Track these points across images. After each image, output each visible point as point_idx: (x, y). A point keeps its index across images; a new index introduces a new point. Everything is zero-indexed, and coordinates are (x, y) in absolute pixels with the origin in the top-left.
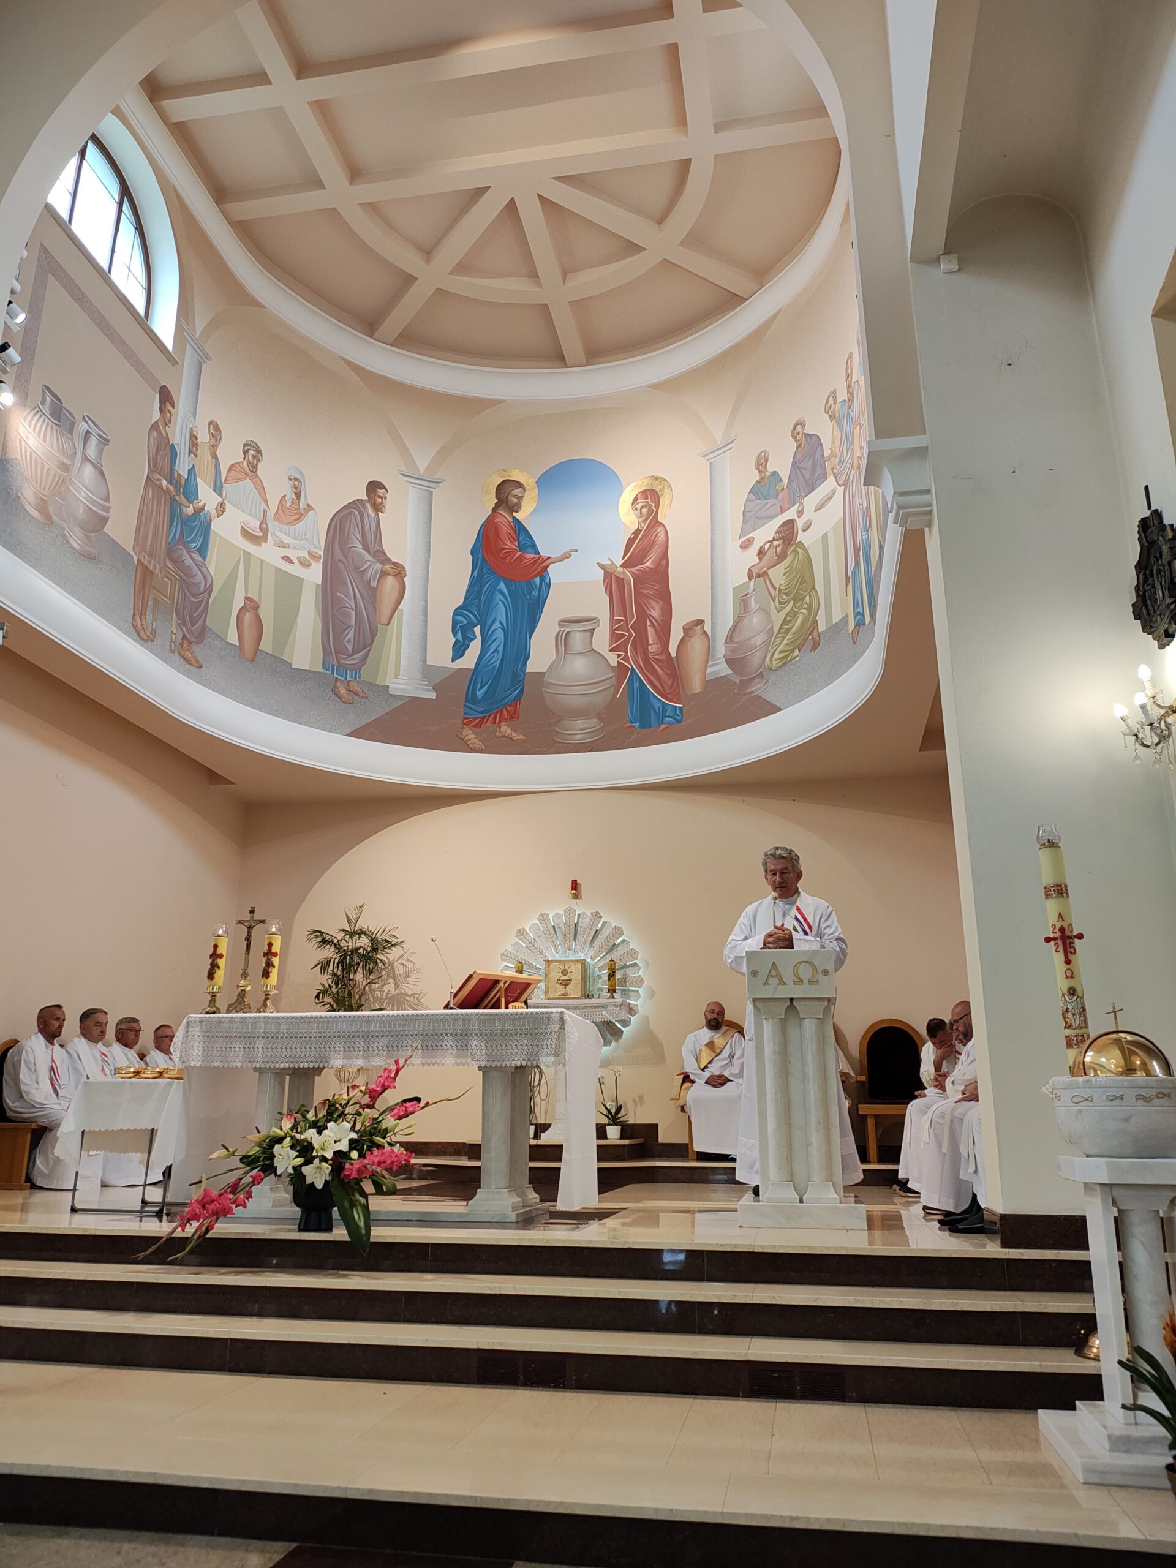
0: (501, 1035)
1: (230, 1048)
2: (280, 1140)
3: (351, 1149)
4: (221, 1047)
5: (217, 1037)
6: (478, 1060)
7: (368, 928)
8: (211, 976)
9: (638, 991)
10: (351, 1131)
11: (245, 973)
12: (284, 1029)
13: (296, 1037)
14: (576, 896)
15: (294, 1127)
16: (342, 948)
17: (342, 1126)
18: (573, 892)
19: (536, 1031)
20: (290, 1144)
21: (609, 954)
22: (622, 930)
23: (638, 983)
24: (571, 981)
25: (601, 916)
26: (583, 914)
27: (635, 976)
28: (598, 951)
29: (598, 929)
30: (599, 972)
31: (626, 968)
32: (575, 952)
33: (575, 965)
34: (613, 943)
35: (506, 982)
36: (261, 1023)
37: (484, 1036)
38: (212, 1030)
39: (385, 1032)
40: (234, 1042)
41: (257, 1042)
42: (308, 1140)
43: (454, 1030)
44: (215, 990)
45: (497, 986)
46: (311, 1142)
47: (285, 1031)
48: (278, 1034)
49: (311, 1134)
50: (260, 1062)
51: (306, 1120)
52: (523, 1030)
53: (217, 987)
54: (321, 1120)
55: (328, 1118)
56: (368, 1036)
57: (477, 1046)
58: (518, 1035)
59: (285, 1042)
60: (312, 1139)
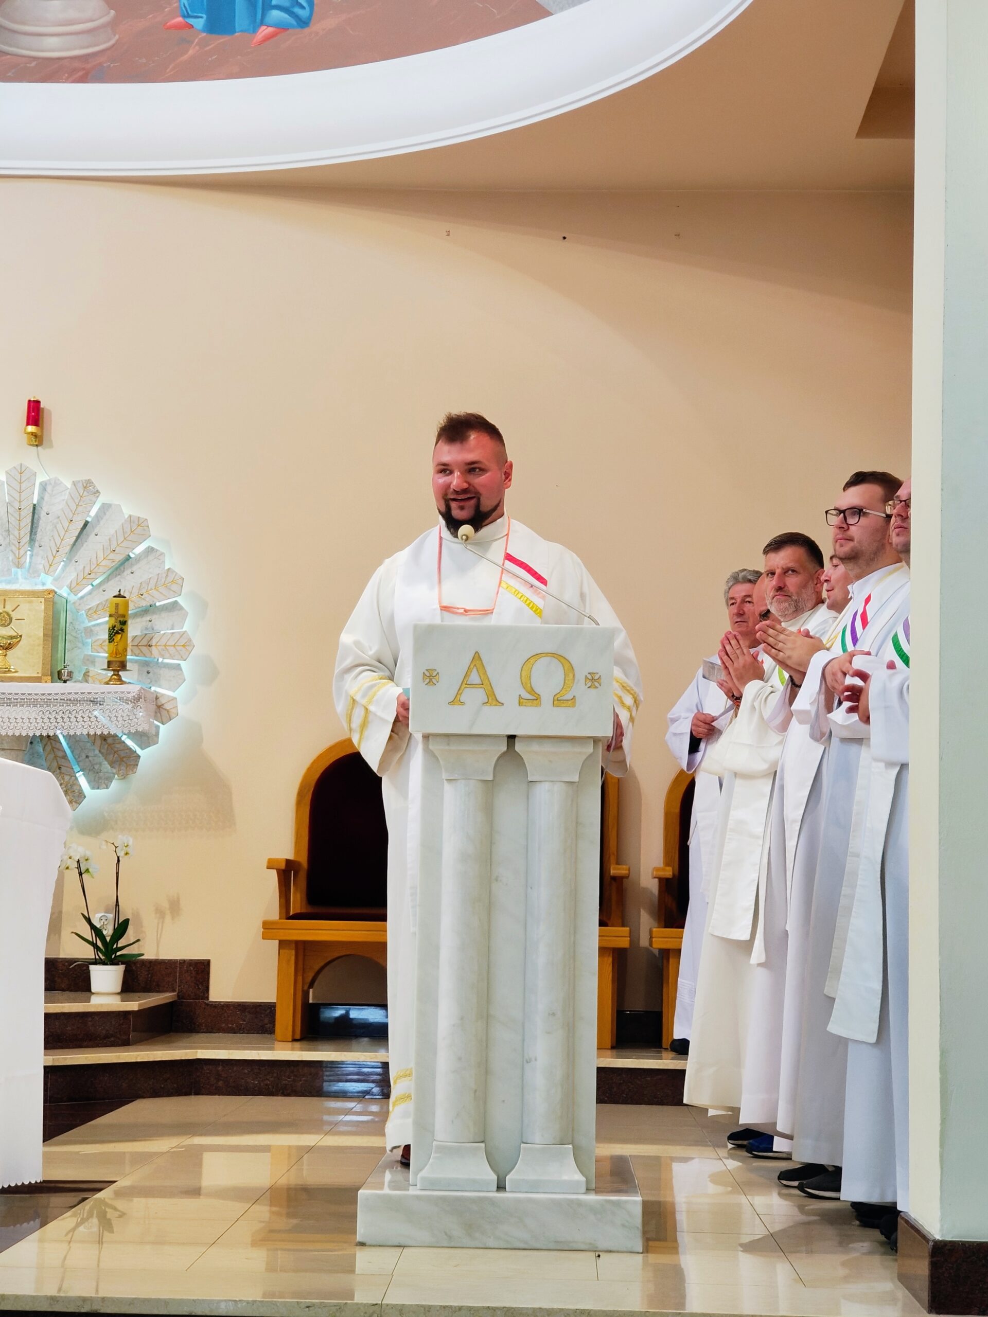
14: (38, 440)
18: (31, 429)
21: (113, 580)
22: (148, 526)
23: (179, 648)
24: (20, 641)
25: (97, 491)
26: (53, 484)
27: (173, 633)
28: (86, 573)
29: (89, 519)
30: (87, 621)
31: (154, 613)
32: (31, 571)
33: (30, 602)
34: (124, 556)
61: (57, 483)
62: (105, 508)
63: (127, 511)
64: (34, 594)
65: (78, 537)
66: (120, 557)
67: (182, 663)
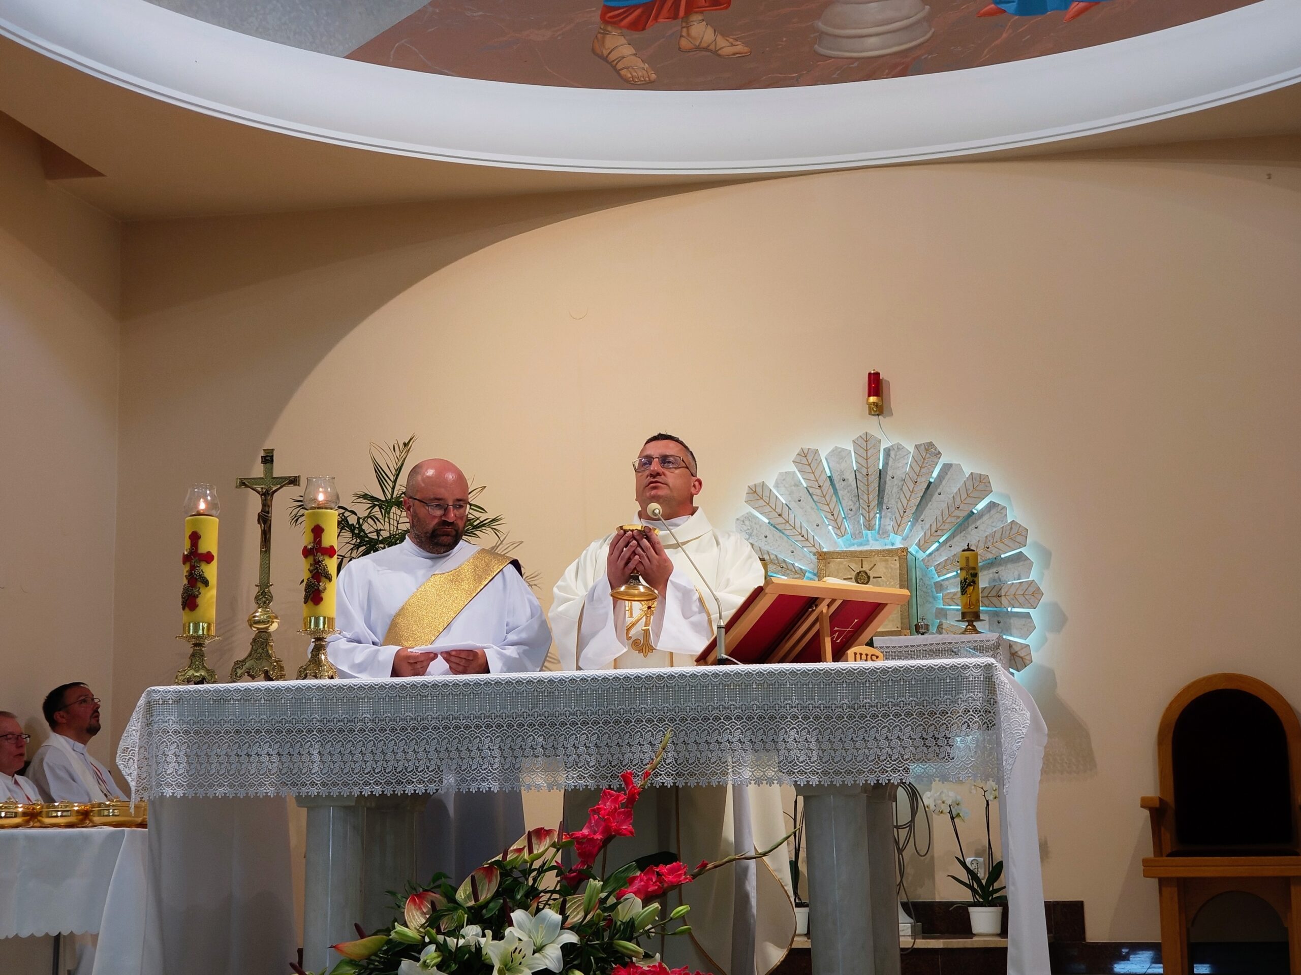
0: (851, 717)
1: (249, 755)
2: (412, 950)
3: (569, 965)
4: (229, 756)
5: (217, 732)
6: (801, 773)
8: (190, 602)
9: (1028, 615)
10: (562, 928)
11: (263, 593)
12: (365, 711)
13: (393, 730)
14: (879, 410)
15: (433, 922)
16: (366, 534)
17: (543, 919)
18: (872, 399)
19: (930, 708)
20: (439, 959)
21: (958, 537)
22: (990, 482)
23: (1026, 596)
25: (939, 452)
26: (896, 449)
27: (1020, 582)
28: (933, 531)
29: (932, 480)
30: (937, 576)
31: (1000, 565)
32: (880, 532)
33: (887, 561)
34: (968, 512)
35: (833, 601)
36: (314, 701)
37: (811, 719)
38: (204, 718)
39: (589, 714)
40: (256, 742)
41: (308, 742)
42: (473, 950)
43: (744, 709)
44: (201, 632)
45: (813, 611)
46: (481, 953)
47: (368, 716)
48: (353, 724)
49: (477, 935)
50: (317, 784)
51: (456, 905)
52: (902, 705)
53: (205, 626)
54: (491, 905)
55: (504, 900)
56: (553, 725)
57: (799, 742)
58: (889, 716)
59: (370, 741)
60: (482, 948)
61: (899, 448)
62: (947, 468)
63: (967, 471)
64: (890, 552)
65: (922, 497)
66: (966, 513)
67: (1032, 612)
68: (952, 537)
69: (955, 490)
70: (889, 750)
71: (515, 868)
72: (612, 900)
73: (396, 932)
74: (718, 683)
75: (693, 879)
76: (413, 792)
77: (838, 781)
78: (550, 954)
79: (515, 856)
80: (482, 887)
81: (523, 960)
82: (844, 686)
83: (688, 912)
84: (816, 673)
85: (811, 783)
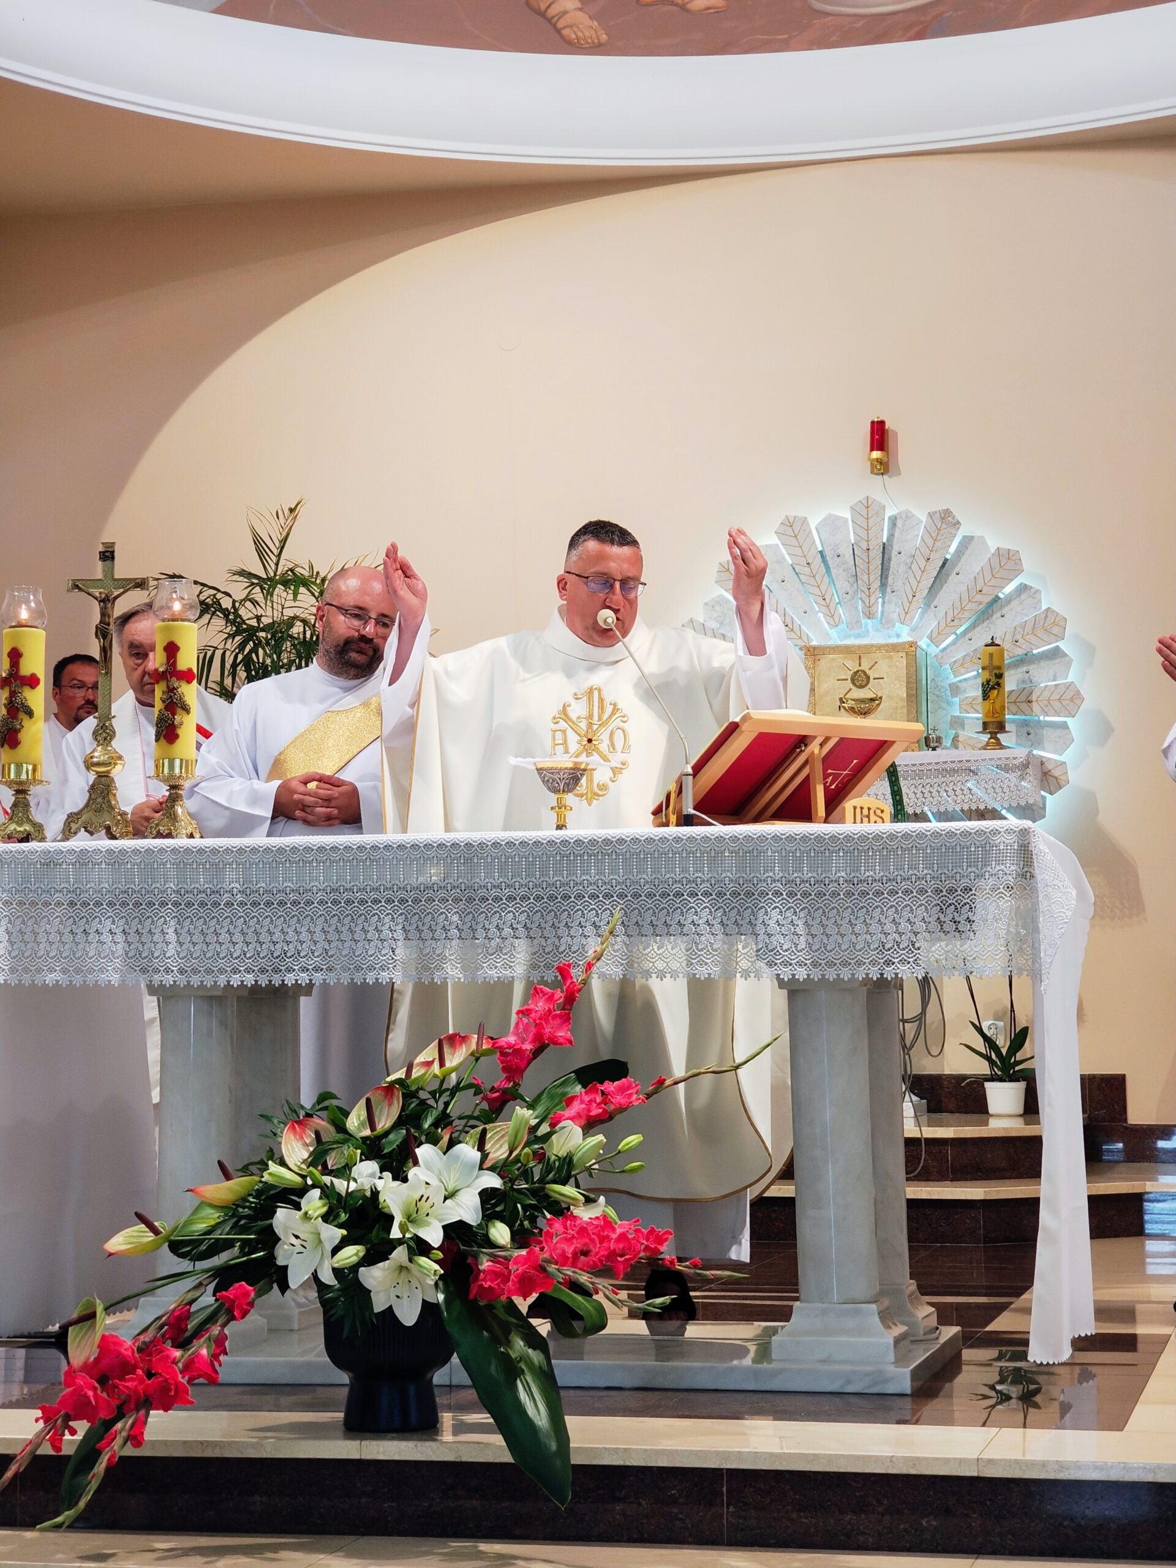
0: (849, 894)
1: (86, 933)
2: (291, 1196)
3: (489, 1215)
4: (61, 934)
5: (47, 904)
6: (786, 964)
7: (311, 567)
8: (9, 737)
9: (1065, 726)
10: (481, 1168)
11: (103, 728)
12: (232, 881)
13: (269, 904)
14: (883, 468)
15: (318, 1159)
17: (457, 1158)
18: (876, 454)
19: (949, 884)
20: (325, 1209)
21: (980, 627)
22: (1020, 560)
23: (1064, 703)
24: (879, 704)
25: (958, 521)
26: (904, 517)
27: (1057, 685)
28: (949, 620)
29: (948, 557)
30: (952, 676)
31: (1031, 662)
32: (883, 621)
33: (890, 657)
34: (993, 596)
35: (827, 739)
36: (169, 866)
37: (799, 896)
38: (29, 885)
39: (517, 887)
40: (96, 917)
41: (161, 917)
42: (368, 1194)
43: (713, 882)
44: (24, 777)
45: (802, 751)
46: (378, 1199)
47: (237, 885)
48: (218, 896)
49: (372, 1175)
50: (172, 971)
51: (347, 1136)
52: (914, 880)
53: (30, 767)
54: (391, 1137)
55: (408, 1131)
56: (470, 900)
57: (783, 925)
58: (897, 893)
59: (240, 917)
60: (379, 1192)
61: (908, 516)
62: (967, 541)
63: (993, 544)
64: (895, 648)
65: (936, 578)
66: (989, 599)
67: (1070, 721)
68: (973, 626)
69: (978, 569)
70: (896, 936)
71: (422, 1089)
72: (544, 1129)
73: (270, 1174)
74: (680, 849)
75: (647, 1099)
76: (294, 982)
77: (831, 974)
78: (465, 1201)
79: (423, 1071)
80: (381, 1111)
81: (430, 1211)
82: (841, 854)
83: (640, 1143)
84: (805, 838)
85: (797, 977)
